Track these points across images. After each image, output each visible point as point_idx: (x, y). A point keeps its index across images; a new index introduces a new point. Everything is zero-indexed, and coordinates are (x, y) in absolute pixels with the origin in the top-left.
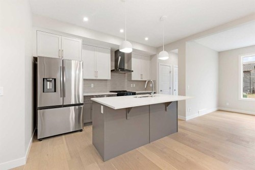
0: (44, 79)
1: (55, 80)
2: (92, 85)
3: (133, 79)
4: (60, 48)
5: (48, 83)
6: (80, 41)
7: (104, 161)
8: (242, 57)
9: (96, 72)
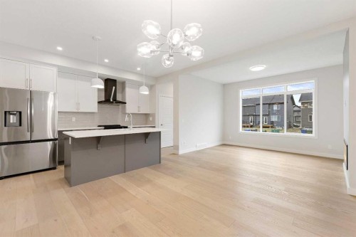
0: (5, 112)
1: (20, 113)
2: (74, 119)
3: (127, 112)
4: (27, 77)
5: (11, 116)
6: (55, 70)
7: (71, 186)
8: (241, 91)
9: (78, 104)
